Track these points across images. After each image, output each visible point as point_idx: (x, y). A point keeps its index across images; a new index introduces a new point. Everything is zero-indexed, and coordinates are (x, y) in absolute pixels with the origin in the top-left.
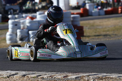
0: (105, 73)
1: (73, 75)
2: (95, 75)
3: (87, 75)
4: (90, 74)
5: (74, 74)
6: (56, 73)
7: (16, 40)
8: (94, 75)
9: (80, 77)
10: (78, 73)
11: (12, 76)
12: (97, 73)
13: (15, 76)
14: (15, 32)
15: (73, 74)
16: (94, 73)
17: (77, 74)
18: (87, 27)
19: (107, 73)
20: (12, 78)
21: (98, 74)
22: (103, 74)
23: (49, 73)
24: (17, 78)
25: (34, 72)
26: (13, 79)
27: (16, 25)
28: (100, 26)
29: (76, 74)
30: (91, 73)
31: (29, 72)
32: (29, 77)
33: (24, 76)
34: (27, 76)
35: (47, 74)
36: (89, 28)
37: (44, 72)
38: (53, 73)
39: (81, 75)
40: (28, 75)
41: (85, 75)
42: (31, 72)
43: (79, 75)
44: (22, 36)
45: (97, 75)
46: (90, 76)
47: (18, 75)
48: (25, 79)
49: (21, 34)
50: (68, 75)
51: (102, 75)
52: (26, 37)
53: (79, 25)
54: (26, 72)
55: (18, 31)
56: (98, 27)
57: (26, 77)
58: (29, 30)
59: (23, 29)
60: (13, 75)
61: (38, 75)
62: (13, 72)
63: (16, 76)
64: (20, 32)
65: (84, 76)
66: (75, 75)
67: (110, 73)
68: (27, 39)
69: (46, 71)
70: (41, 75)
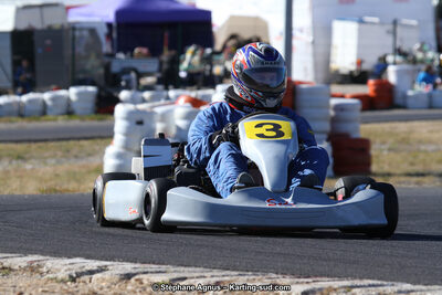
0: (408, 282)
1: (297, 283)
2: (373, 288)
3: (345, 287)
4: (357, 282)
5: (302, 280)
6: (236, 273)
8: (370, 286)
9: (320, 289)
10: (316, 276)
11: (86, 278)
12: (379, 282)
13: (95, 277)
15: (297, 280)
16: (371, 282)
17: (310, 280)
18: (383, 143)
19: (414, 283)
20: (84, 282)
21: (385, 283)
22: (399, 284)
23: (215, 272)
24: (104, 284)
25: (163, 268)
26: (90, 285)
27: (140, 123)
28: (430, 142)
29: (306, 280)
30: (361, 278)
31: (146, 265)
32: (145, 282)
33: (128, 277)
34: (137, 277)
35: (206, 274)
36: (390, 150)
37: (198, 269)
38: (228, 272)
39: (324, 283)
40: (141, 276)
41: (336, 286)
42: (154, 267)
43: (318, 285)
45: (381, 288)
46: (354, 290)
47: (106, 275)
48: (129, 288)
50: (278, 281)
51: (396, 289)
53: (355, 136)
54: (137, 265)
56: (423, 147)
57: (133, 280)
60: (91, 272)
61: (175, 276)
62: (93, 264)
63: (99, 275)
65: (335, 290)
66: (302, 283)
67: (426, 285)
69: (205, 267)
70: (185, 279)
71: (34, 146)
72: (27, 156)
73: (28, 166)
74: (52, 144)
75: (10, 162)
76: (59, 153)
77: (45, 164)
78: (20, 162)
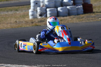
7: (37, 16)
14: (36, 10)
27: (37, 4)
44: (41, 13)
49: (41, 11)
52: (44, 14)
55: (38, 8)
58: (47, 8)
59: (42, 7)
64: (40, 9)
68: (45, 15)
71: (21, 7)
72: (18, 10)
73: (18, 13)
74: (25, 6)
75: (14, 12)
76: (26, 9)
77: (22, 11)
78: (16, 11)
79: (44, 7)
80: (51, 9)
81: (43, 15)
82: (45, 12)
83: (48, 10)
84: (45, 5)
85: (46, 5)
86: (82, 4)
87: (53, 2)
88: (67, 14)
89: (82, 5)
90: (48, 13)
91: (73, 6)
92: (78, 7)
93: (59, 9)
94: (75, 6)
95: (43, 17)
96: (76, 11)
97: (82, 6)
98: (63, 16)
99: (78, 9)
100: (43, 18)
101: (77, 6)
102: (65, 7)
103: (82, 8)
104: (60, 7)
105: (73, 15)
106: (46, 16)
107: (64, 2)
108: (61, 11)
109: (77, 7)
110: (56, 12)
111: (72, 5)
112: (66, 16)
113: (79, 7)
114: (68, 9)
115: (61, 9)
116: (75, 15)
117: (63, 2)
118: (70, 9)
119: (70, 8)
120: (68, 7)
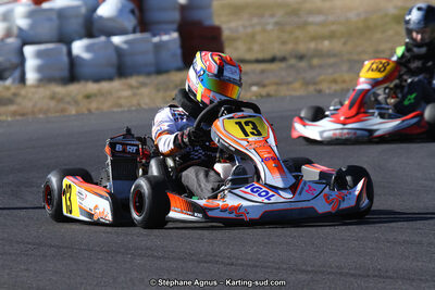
79: (10, 40)
80: (43, 47)
81: (7, 74)
82: (15, 60)
83: (29, 50)
84: (15, 31)
85: (20, 29)
86: (175, 26)
87: (50, 20)
88: (112, 71)
89: (175, 31)
90: (31, 64)
91: (138, 35)
92: (161, 41)
93: (78, 47)
94: (146, 35)
95: (8, 82)
96: (150, 58)
97: (175, 35)
98: (97, 80)
99: (159, 47)
100: (8, 88)
101: (154, 35)
102: (103, 39)
103: (178, 43)
104: (80, 38)
105: (139, 73)
106: (22, 79)
107: (101, 17)
108: (86, 56)
109: (156, 39)
110: (65, 59)
111: (134, 32)
112: (110, 79)
113: (165, 38)
114: (117, 49)
115: (88, 49)
116: (149, 74)
117: (95, 16)
118: (125, 46)
119: (126, 42)
120: (116, 40)
